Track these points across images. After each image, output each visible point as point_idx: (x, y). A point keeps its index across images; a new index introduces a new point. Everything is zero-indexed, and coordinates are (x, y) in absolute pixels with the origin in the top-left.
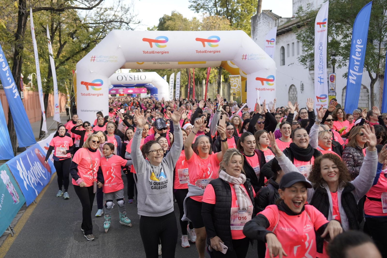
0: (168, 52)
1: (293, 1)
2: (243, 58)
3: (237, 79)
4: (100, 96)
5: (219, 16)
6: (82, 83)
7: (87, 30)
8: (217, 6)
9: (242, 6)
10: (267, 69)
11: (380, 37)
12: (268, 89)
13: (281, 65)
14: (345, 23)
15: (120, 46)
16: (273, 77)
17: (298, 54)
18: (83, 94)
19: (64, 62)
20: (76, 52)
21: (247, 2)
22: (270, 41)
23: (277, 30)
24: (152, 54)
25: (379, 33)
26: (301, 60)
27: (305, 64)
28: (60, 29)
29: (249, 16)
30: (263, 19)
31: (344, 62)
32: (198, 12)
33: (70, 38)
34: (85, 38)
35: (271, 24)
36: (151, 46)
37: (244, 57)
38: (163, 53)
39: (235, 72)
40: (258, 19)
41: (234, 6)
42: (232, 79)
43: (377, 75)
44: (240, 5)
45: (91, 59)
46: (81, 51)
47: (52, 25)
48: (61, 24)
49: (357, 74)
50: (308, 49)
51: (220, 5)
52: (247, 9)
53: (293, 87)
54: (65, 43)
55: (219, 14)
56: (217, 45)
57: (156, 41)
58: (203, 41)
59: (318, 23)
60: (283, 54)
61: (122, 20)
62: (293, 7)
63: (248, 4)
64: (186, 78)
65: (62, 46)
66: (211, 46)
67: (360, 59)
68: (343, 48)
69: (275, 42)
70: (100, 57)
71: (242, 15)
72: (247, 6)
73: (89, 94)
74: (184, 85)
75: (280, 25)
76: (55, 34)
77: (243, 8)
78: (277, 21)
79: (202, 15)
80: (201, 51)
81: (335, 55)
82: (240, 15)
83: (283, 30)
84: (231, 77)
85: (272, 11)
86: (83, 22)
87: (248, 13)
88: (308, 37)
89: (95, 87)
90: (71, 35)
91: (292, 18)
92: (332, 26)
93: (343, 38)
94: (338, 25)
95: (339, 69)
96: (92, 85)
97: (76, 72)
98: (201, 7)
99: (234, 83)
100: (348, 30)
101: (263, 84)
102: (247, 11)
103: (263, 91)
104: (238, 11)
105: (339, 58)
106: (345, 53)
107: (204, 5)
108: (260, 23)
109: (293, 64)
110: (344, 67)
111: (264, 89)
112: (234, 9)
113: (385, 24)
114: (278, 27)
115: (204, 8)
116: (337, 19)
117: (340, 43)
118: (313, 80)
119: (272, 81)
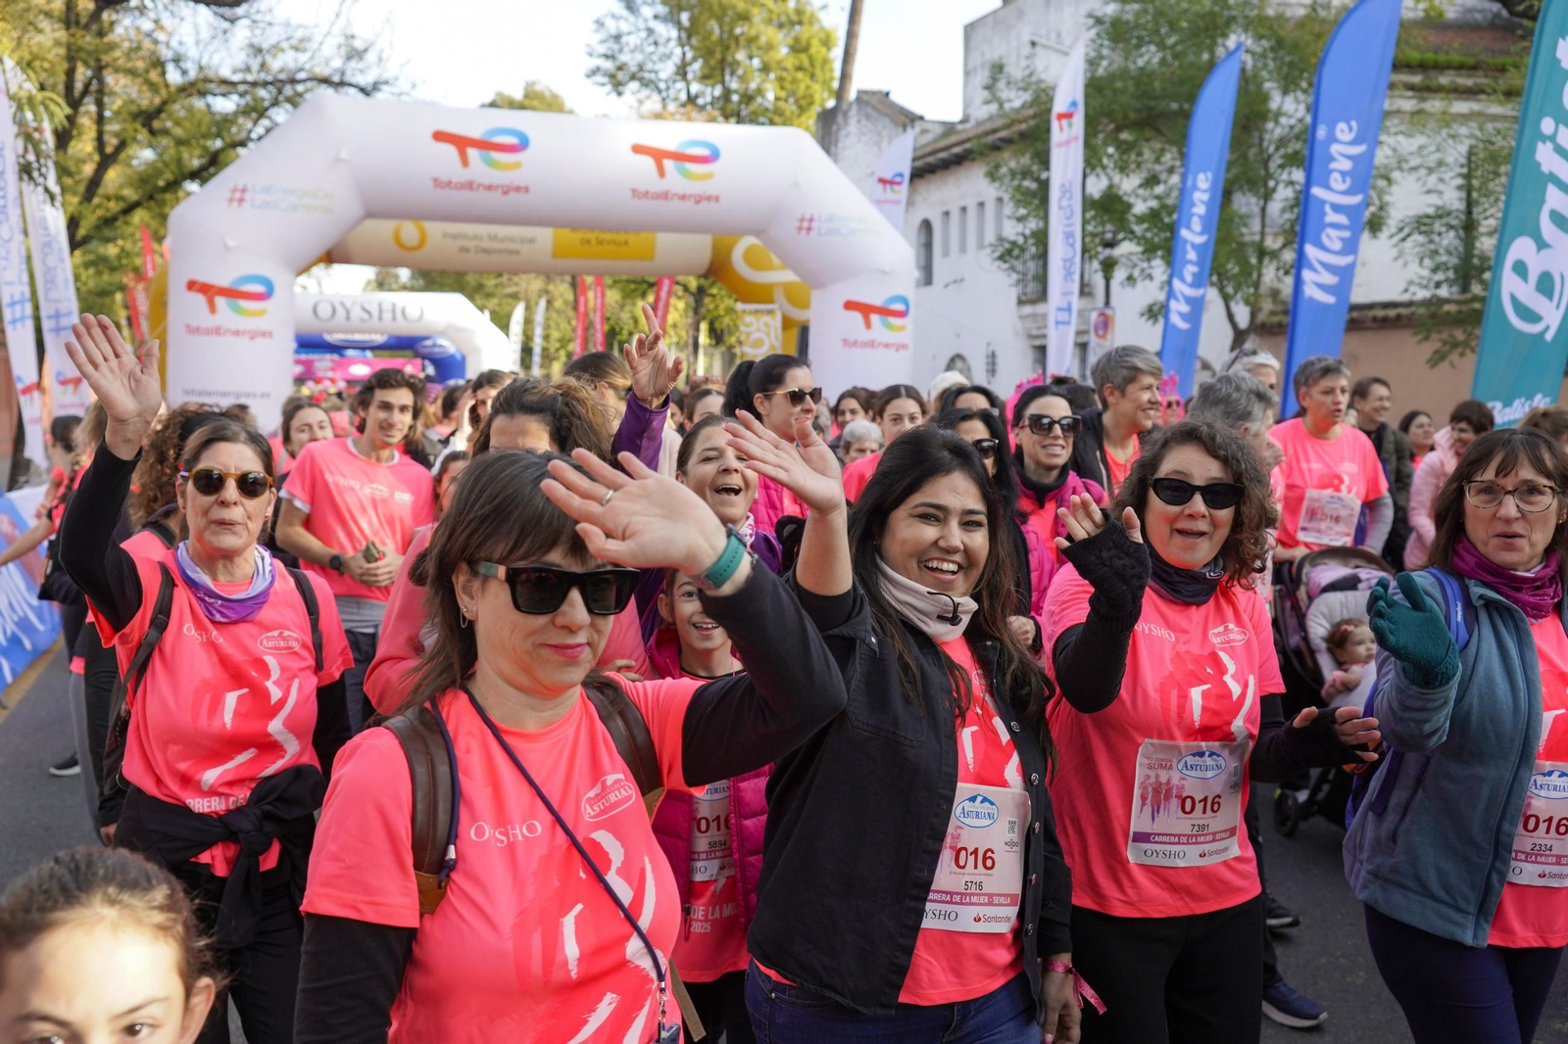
0: (527, 190)
2: (800, 229)
3: (766, 319)
4: (259, 341)
5: (694, 114)
6: (192, 285)
7: (208, 106)
8: (690, 76)
9: (780, 80)
10: (884, 273)
11: (1265, 184)
12: (887, 346)
13: (918, 285)
14: (1148, 133)
15: (344, 154)
16: (905, 301)
17: (981, 246)
18: (193, 330)
19: (114, 219)
20: (161, 183)
21: (799, 68)
22: (891, 183)
23: (912, 161)
24: (466, 194)
25: (1262, 173)
26: (997, 254)
27: (1013, 269)
28: (101, 92)
29: (803, 118)
30: (859, 121)
31: (1145, 265)
32: (620, 94)
33: (138, 126)
34: (204, 129)
35: (885, 141)
36: (465, 162)
37: (806, 224)
38: (507, 190)
40: (840, 119)
41: (753, 80)
42: (748, 319)
43: (1253, 315)
44: (772, 76)
45: (229, 195)
46: (184, 179)
47: (70, 73)
48: (105, 73)
51: (699, 74)
52: (793, 93)
54: (122, 145)
55: (695, 106)
56: (709, 176)
57: (484, 145)
58: (658, 156)
60: (928, 246)
61: (348, 78)
62: (966, 85)
63: (800, 75)
64: (569, 328)
65: (106, 161)
66: (686, 174)
68: (1140, 219)
69: (905, 186)
70: (266, 190)
71: (778, 112)
72: (794, 81)
73: (217, 331)
74: (562, 353)
75: (920, 143)
76: (82, 109)
77: (782, 88)
78: (909, 129)
79: (635, 104)
80: (652, 190)
82: (771, 115)
83: (931, 160)
84: (744, 311)
85: (893, 97)
86: (193, 74)
87: (800, 107)
88: (1026, 174)
89: (244, 304)
90: (147, 118)
91: (962, 122)
92: (1106, 144)
93: (1141, 186)
94: (1125, 142)
95: (1129, 290)
96: (232, 294)
97: (167, 243)
98: (633, 77)
99: (756, 336)
100: (1158, 160)
101: (868, 324)
102: (797, 102)
103: (868, 351)
104: (763, 97)
105: (1126, 248)
106: (1149, 235)
107: (641, 68)
108: (848, 135)
109: (962, 280)
110: (1147, 282)
111: (871, 344)
112: (750, 92)
113: (1282, 142)
114: (915, 149)
115: (641, 79)
116: (1126, 117)
117: (1132, 200)
118: (1031, 337)
119: (902, 314)
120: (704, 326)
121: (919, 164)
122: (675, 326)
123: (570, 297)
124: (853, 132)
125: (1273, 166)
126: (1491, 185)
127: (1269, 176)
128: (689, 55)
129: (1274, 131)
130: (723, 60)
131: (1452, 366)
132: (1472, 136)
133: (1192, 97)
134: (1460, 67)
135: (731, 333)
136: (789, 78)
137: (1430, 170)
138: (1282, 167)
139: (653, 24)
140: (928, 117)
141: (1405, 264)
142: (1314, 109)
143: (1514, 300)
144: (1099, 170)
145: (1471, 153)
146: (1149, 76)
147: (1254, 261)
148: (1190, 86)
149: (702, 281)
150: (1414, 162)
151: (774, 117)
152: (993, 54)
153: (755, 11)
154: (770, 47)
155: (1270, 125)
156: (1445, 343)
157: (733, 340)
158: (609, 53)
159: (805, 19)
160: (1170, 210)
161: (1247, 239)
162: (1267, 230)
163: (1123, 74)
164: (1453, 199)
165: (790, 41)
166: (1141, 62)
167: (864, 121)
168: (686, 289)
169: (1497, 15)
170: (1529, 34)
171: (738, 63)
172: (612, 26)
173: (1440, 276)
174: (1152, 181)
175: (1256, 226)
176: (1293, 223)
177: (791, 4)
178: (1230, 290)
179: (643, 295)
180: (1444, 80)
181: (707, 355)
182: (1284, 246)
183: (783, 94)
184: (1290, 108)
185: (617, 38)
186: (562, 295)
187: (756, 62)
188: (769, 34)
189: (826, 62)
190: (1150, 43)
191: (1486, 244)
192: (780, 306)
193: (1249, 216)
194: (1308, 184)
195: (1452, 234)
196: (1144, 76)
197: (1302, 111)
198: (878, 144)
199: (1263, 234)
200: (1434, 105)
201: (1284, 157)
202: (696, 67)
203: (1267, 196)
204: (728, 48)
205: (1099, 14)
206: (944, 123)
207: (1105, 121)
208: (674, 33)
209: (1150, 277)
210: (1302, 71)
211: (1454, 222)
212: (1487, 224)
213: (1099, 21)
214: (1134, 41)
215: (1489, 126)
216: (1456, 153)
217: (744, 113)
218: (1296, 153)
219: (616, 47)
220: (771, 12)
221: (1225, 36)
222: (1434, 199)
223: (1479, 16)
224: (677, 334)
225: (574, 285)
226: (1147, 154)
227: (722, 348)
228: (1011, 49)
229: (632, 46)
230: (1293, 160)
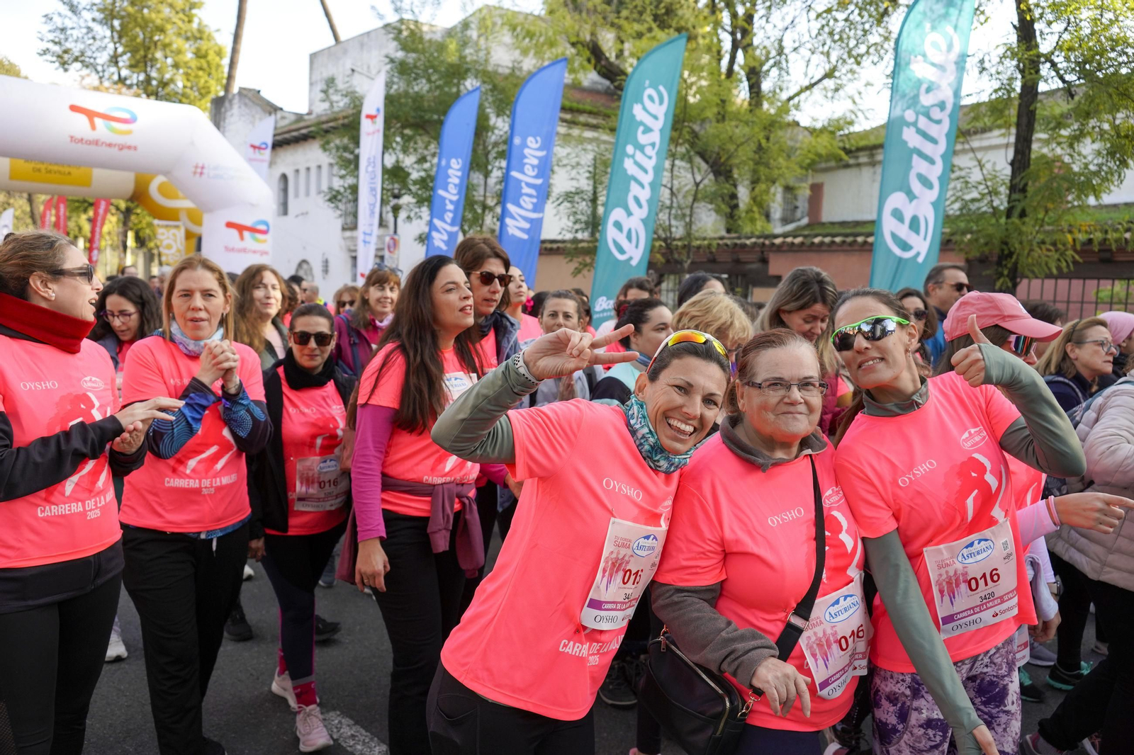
1: (310, 78)
2: (195, 173)
3: (173, 231)
5: (124, 90)
8: (121, 64)
9: (187, 74)
10: (252, 205)
11: (486, 167)
12: (255, 252)
13: (279, 215)
14: (421, 131)
16: (266, 223)
17: (319, 192)
21: (201, 69)
22: (259, 148)
23: (275, 135)
25: (484, 160)
26: (327, 197)
27: (337, 207)
29: (203, 102)
30: (240, 107)
31: (417, 210)
32: (66, 70)
37: (199, 170)
39: (169, 215)
40: (227, 104)
41: (168, 72)
42: (162, 231)
44: (181, 71)
49: (449, 228)
50: (343, 172)
51: (128, 63)
52: (197, 84)
53: (305, 266)
55: (125, 85)
56: (129, 132)
58: (89, 113)
59: (368, 116)
60: (285, 190)
62: (311, 91)
63: (201, 73)
66: (111, 129)
67: (455, 198)
68: (415, 183)
69: (268, 151)
71: (184, 95)
72: (197, 77)
75: (279, 125)
77: (188, 80)
78: (272, 115)
79: (79, 79)
81: (397, 197)
82: (180, 97)
83: (287, 136)
84: (159, 225)
85: (262, 93)
87: (201, 94)
88: (346, 149)
91: (308, 114)
92: (394, 134)
93: (416, 163)
94: (407, 135)
95: (408, 225)
98: (76, 59)
99: (165, 243)
100: (426, 148)
101: (242, 238)
102: (199, 90)
103: (241, 254)
104: (175, 84)
105: (406, 199)
106: (420, 192)
107: (83, 54)
108: (232, 115)
109: (307, 213)
110: (419, 221)
111: (244, 250)
112: (165, 80)
113: (496, 144)
114: (276, 128)
115: (82, 62)
116: (407, 120)
117: (410, 171)
118: (351, 251)
119: (265, 232)
120: (131, 235)
121: (279, 138)
122: (109, 233)
123: (28, 209)
124: (236, 115)
125: (491, 157)
126: (603, 179)
127: (488, 162)
128: (120, 50)
129: (493, 138)
130: (145, 56)
131: (584, 277)
132: (593, 151)
133: (445, 113)
134: (590, 113)
135: (150, 239)
136: (193, 74)
137: (573, 167)
138: (496, 158)
139: (91, 24)
140: (285, 109)
141: (560, 219)
142: (512, 127)
143: (615, 242)
144: (390, 150)
145: (595, 159)
146: (422, 97)
147: (479, 211)
148: (445, 104)
149: (130, 204)
150: (565, 162)
151: (180, 98)
152: (326, 74)
153: (169, 27)
154: (179, 52)
155: (490, 134)
156: (581, 264)
157: (152, 245)
158: (57, 40)
159: (205, 36)
160: (432, 179)
161: (476, 198)
162: (488, 194)
163: (406, 94)
164: (585, 184)
165: (194, 50)
166: (416, 89)
167: (243, 107)
168: (118, 209)
169: (608, 88)
170: (620, 98)
171: (156, 60)
172: (58, 22)
173: (577, 226)
174: (422, 160)
175: (482, 192)
176: (501, 191)
177: (195, 25)
178: (466, 228)
179: (85, 211)
180: (582, 118)
181: (133, 253)
182: (497, 204)
183: (189, 84)
184: (500, 125)
185: (63, 30)
186: (21, 207)
187: (169, 61)
188: (178, 43)
189: (218, 66)
190: (423, 77)
191: (601, 210)
192: (184, 223)
193: (478, 185)
194: (508, 169)
195: (584, 203)
196: (418, 98)
197: (507, 128)
198: (253, 123)
199: (485, 196)
200: (576, 132)
201: (498, 153)
202: (124, 60)
203: (487, 175)
204: (149, 48)
205: (393, 56)
206: (296, 114)
207: (394, 121)
208: (108, 33)
209: (420, 217)
210: (507, 105)
211: (586, 197)
212: (602, 199)
213: (392, 61)
214: (413, 75)
215: (602, 146)
216: (587, 159)
217: (161, 92)
218: (503, 151)
219: (62, 36)
220: (180, 28)
221: (465, 79)
222: (575, 183)
223: (600, 87)
224: (111, 239)
225: (30, 200)
226: (420, 144)
227: (145, 250)
228: (339, 70)
229: (75, 38)
230: (501, 155)
